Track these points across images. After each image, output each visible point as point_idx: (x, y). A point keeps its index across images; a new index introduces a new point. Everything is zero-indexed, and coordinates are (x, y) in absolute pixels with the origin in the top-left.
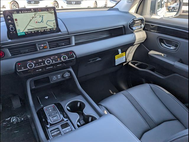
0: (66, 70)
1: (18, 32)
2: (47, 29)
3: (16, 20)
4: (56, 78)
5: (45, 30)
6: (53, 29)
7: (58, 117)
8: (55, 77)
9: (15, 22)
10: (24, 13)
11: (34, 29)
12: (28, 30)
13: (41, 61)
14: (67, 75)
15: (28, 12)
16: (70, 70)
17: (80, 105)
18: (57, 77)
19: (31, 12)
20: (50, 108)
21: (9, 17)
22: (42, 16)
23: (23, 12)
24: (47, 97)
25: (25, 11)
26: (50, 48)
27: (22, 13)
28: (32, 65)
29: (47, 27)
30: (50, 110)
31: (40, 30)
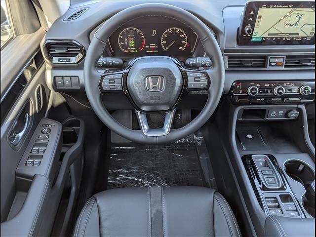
0: (296, 106)
1: (253, 36)
2: (297, 38)
3: (260, 17)
4: (275, 114)
5: (293, 38)
6: (306, 37)
7: (275, 179)
8: (274, 112)
9: (257, 20)
10: (276, 8)
11: (277, 34)
12: (269, 34)
13: (268, 85)
14: (294, 114)
15: (282, 8)
16: (302, 108)
17: (304, 169)
18: (277, 113)
19: (286, 8)
20: (260, 160)
21: (252, 12)
22: (300, 15)
23: (275, 6)
24: (250, 137)
25: (279, 5)
26: (285, 66)
27: (273, 7)
28: (255, 91)
29: (298, 34)
30: (261, 163)
31: (286, 37)
